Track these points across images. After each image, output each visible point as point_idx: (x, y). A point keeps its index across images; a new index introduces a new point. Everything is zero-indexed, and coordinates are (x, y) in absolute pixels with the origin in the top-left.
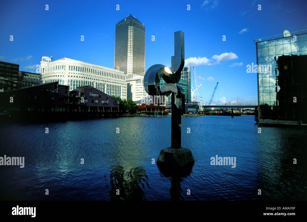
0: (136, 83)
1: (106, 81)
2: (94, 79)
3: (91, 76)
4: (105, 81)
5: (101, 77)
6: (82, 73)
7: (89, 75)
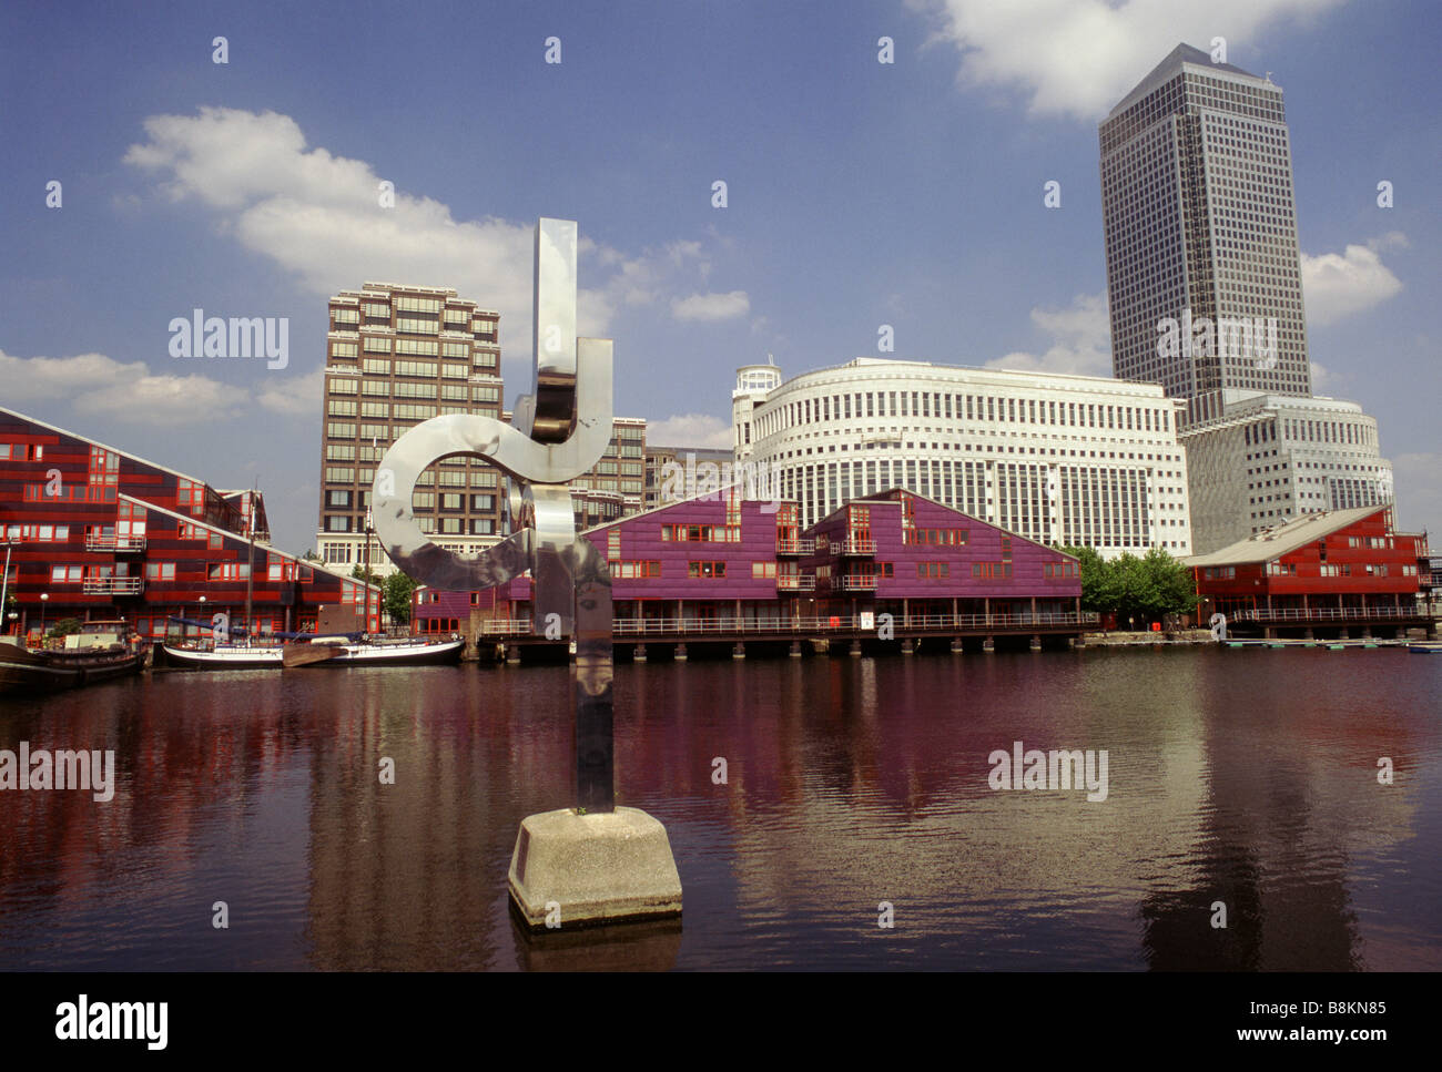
0: (1248, 443)
1: (1053, 452)
2: (985, 449)
3: (972, 431)
4: (1048, 451)
5: (1024, 435)
6: (922, 422)
7: (961, 431)
